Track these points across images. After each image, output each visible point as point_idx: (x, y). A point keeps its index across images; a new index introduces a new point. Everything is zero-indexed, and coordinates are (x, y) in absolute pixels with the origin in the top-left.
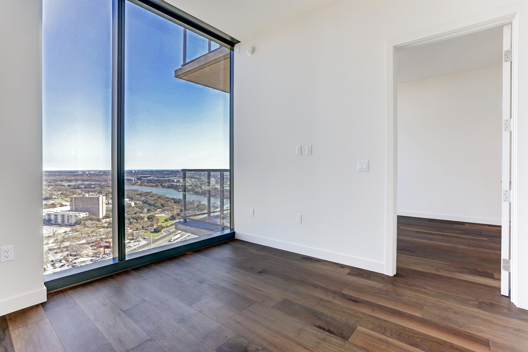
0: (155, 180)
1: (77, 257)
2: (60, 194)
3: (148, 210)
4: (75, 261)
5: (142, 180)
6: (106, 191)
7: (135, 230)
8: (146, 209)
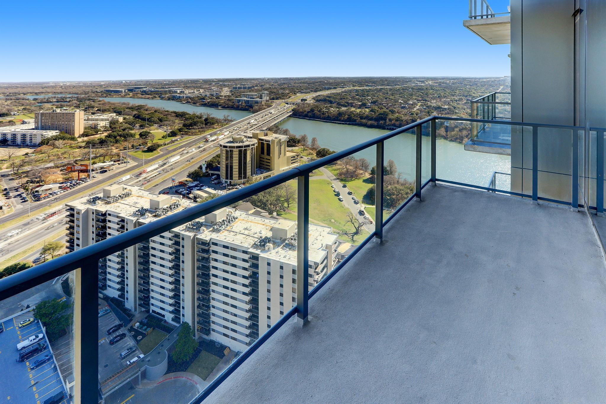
0: (151, 91)
1: (41, 184)
2: (21, 110)
3: (141, 126)
4: (37, 189)
5: (135, 91)
6: (86, 105)
7: (122, 149)
8: (137, 125)
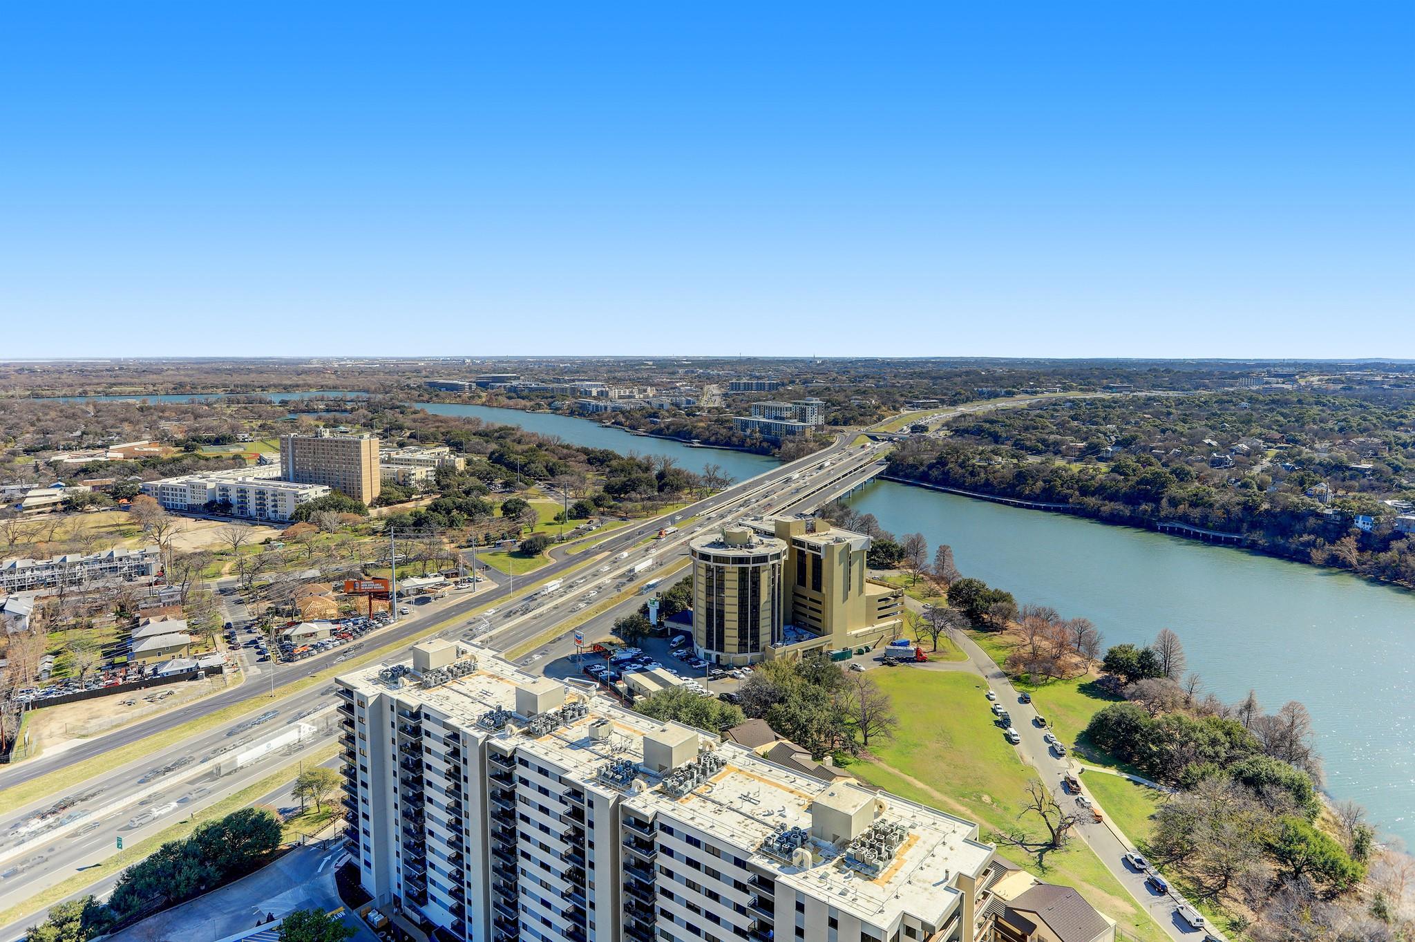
0: (531, 390)
1: (296, 619)
2: (257, 429)
3: (506, 485)
4: (287, 632)
5: (492, 388)
7: (464, 544)
8: (498, 482)
